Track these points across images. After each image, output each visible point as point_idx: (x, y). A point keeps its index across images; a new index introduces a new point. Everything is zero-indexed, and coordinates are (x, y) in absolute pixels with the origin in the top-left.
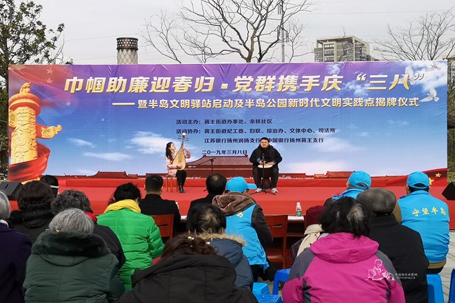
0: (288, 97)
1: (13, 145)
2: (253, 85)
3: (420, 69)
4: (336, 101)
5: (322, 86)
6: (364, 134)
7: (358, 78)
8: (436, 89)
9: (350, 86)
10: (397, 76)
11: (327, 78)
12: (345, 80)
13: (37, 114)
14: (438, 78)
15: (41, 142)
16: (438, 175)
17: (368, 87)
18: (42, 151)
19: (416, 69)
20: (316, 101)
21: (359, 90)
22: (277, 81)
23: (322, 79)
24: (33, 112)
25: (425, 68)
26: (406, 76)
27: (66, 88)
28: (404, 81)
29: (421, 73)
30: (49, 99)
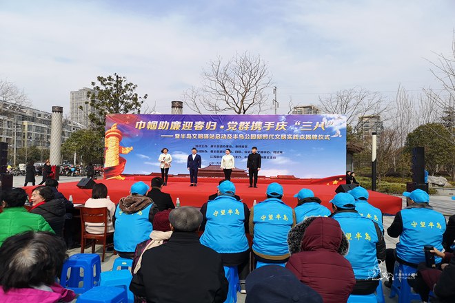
0: (257, 133)
1: (107, 157)
2: (237, 126)
3: (331, 119)
4: (283, 136)
5: (275, 127)
6: (299, 155)
7: (296, 124)
8: (340, 130)
9: (292, 128)
10: (318, 123)
11: (278, 123)
12: (288, 125)
13: (120, 140)
14: (341, 124)
15: (121, 155)
16: (341, 179)
17: (301, 128)
18: (122, 161)
19: (329, 119)
20: (272, 136)
21: (296, 130)
22: (251, 124)
23: (275, 124)
24: (118, 139)
25: (334, 118)
26: (323, 123)
27: (136, 127)
28: (321, 125)
29: (331, 121)
30: (127, 133)
